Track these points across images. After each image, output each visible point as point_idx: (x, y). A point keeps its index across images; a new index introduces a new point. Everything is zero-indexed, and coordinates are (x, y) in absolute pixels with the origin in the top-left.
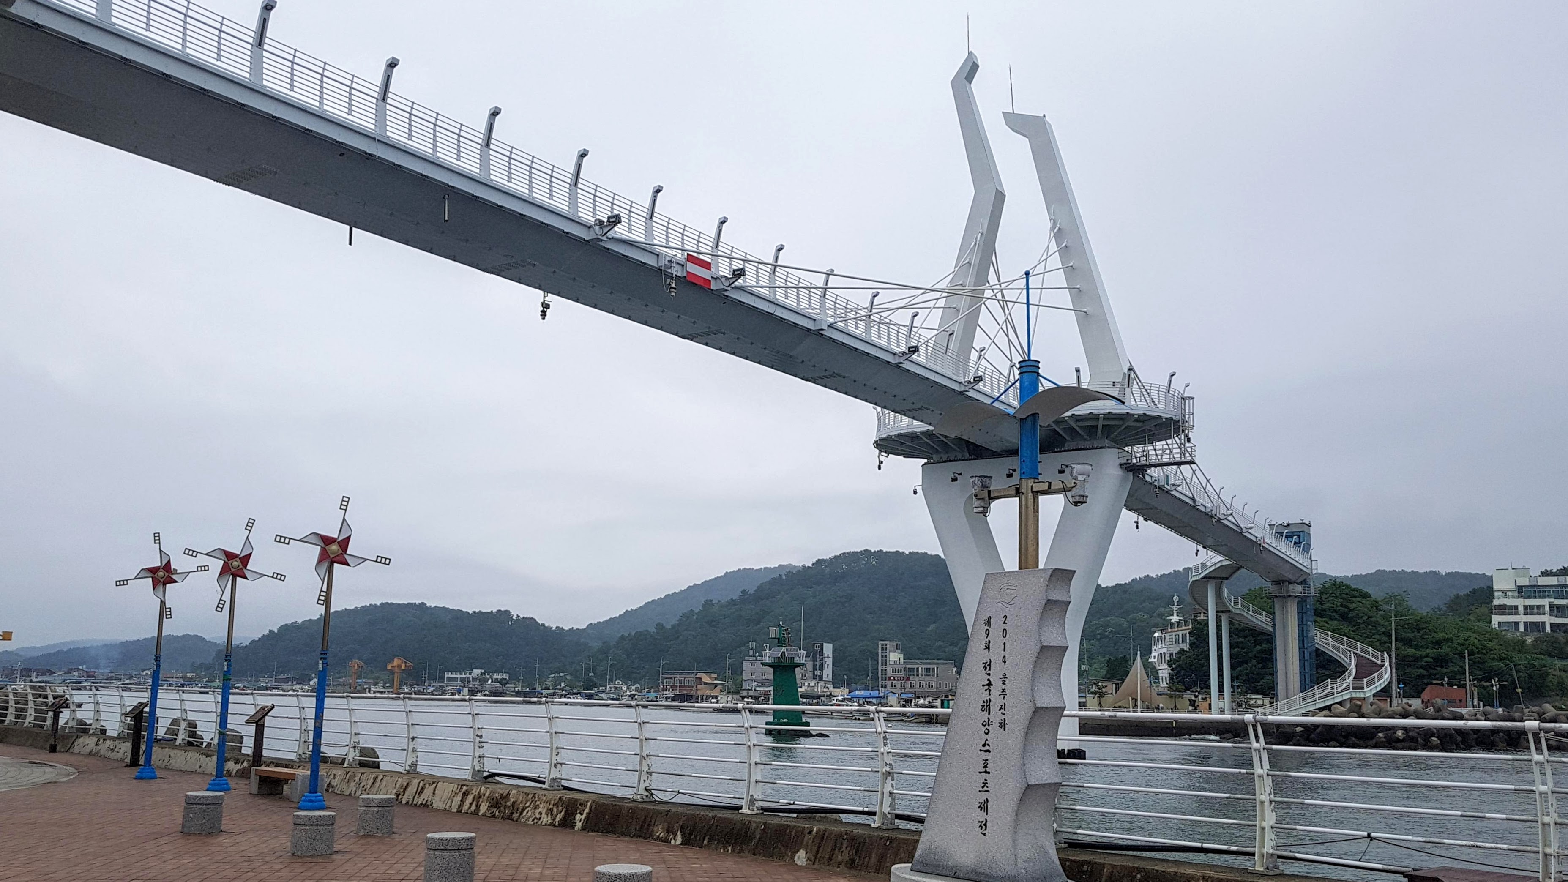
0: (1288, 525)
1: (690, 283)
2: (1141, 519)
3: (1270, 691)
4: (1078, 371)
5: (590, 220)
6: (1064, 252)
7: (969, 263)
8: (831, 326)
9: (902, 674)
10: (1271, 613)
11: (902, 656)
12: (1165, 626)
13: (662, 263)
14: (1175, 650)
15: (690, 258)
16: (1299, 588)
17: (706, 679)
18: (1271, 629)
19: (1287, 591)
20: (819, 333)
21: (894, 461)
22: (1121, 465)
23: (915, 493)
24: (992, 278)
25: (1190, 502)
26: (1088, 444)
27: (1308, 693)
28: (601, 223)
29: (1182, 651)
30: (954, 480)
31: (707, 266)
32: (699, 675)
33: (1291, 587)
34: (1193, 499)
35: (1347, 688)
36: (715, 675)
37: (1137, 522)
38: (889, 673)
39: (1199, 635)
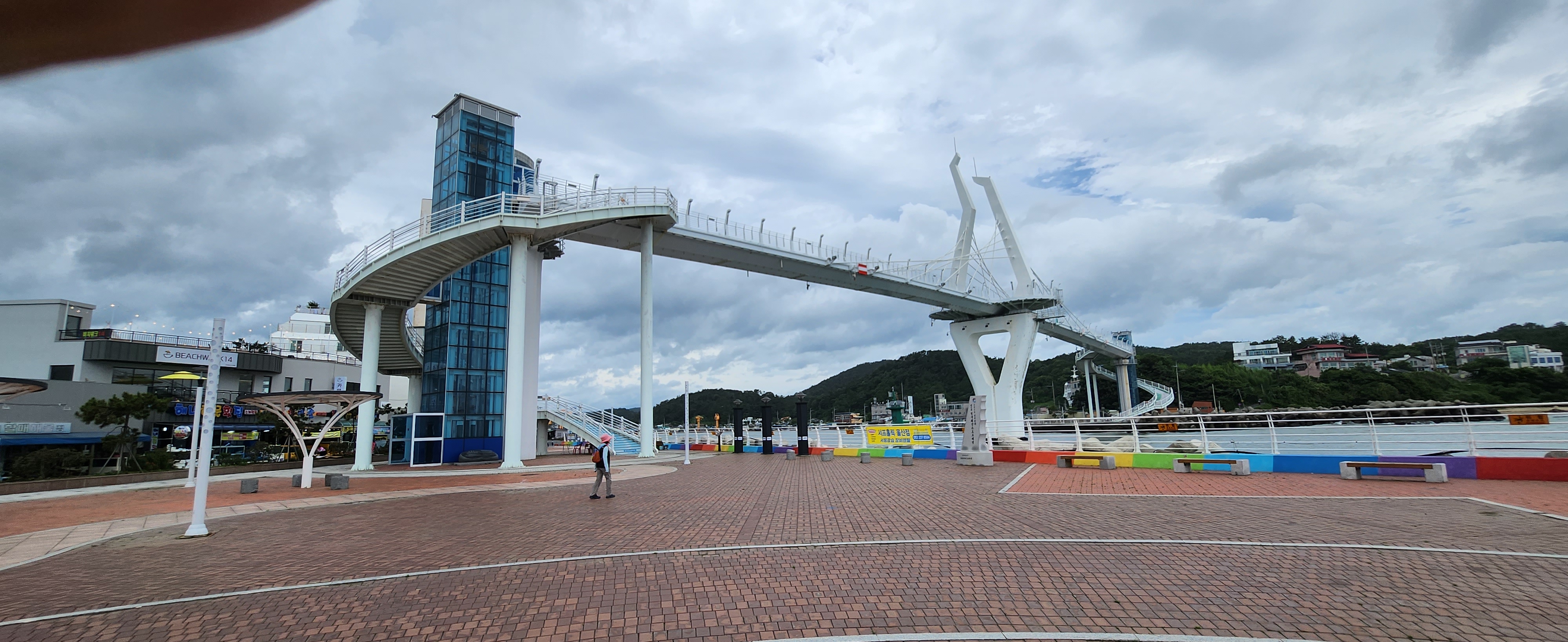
0: (1121, 333)
1: (861, 274)
2: (1048, 336)
3: (1118, 407)
4: (1012, 283)
5: (826, 258)
6: (1003, 233)
7: (963, 240)
8: (911, 280)
9: (946, 409)
10: (1115, 371)
11: (945, 400)
12: (1069, 379)
13: (850, 269)
14: (1074, 391)
15: (860, 265)
16: (1128, 361)
17: (855, 415)
18: (1116, 380)
19: (1122, 362)
20: (907, 283)
21: (938, 322)
22: (1034, 319)
23: (948, 335)
24: (973, 244)
25: (1070, 329)
26: (1019, 311)
27: (1135, 408)
28: (830, 259)
29: (1077, 391)
30: (964, 329)
31: (865, 266)
32: (852, 414)
33: (1123, 360)
34: (1071, 327)
35: (1153, 405)
36: (859, 414)
37: (1047, 339)
38: (940, 408)
39: (1083, 384)
